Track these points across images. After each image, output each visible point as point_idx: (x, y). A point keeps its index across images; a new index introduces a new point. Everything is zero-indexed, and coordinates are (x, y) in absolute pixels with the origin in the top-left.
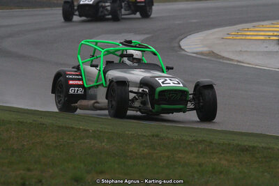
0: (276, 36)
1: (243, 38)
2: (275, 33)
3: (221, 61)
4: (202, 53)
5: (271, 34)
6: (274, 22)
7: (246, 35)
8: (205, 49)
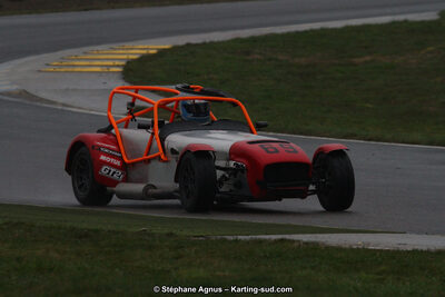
0: (118, 66)
1: (70, 69)
2: (117, 63)
3: (38, 104)
4: (9, 94)
5: (111, 63)
6: (114, 46)
7: (74, 66)
8: (14, 88)
